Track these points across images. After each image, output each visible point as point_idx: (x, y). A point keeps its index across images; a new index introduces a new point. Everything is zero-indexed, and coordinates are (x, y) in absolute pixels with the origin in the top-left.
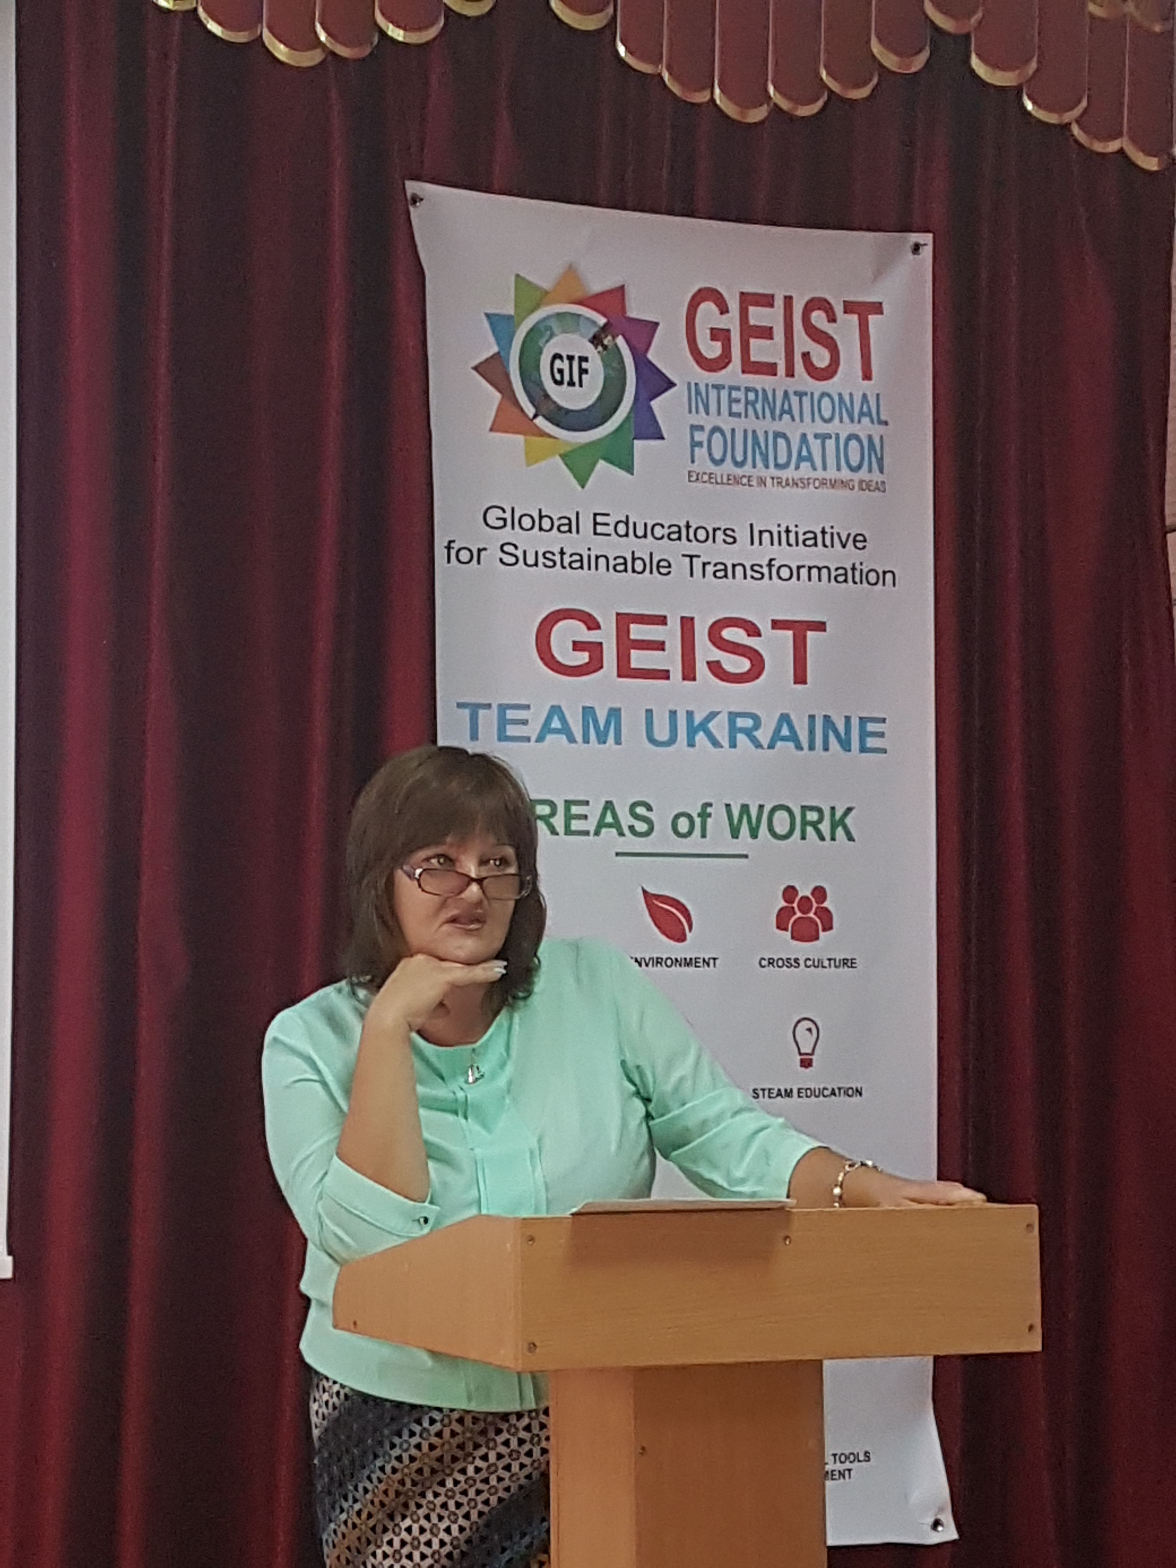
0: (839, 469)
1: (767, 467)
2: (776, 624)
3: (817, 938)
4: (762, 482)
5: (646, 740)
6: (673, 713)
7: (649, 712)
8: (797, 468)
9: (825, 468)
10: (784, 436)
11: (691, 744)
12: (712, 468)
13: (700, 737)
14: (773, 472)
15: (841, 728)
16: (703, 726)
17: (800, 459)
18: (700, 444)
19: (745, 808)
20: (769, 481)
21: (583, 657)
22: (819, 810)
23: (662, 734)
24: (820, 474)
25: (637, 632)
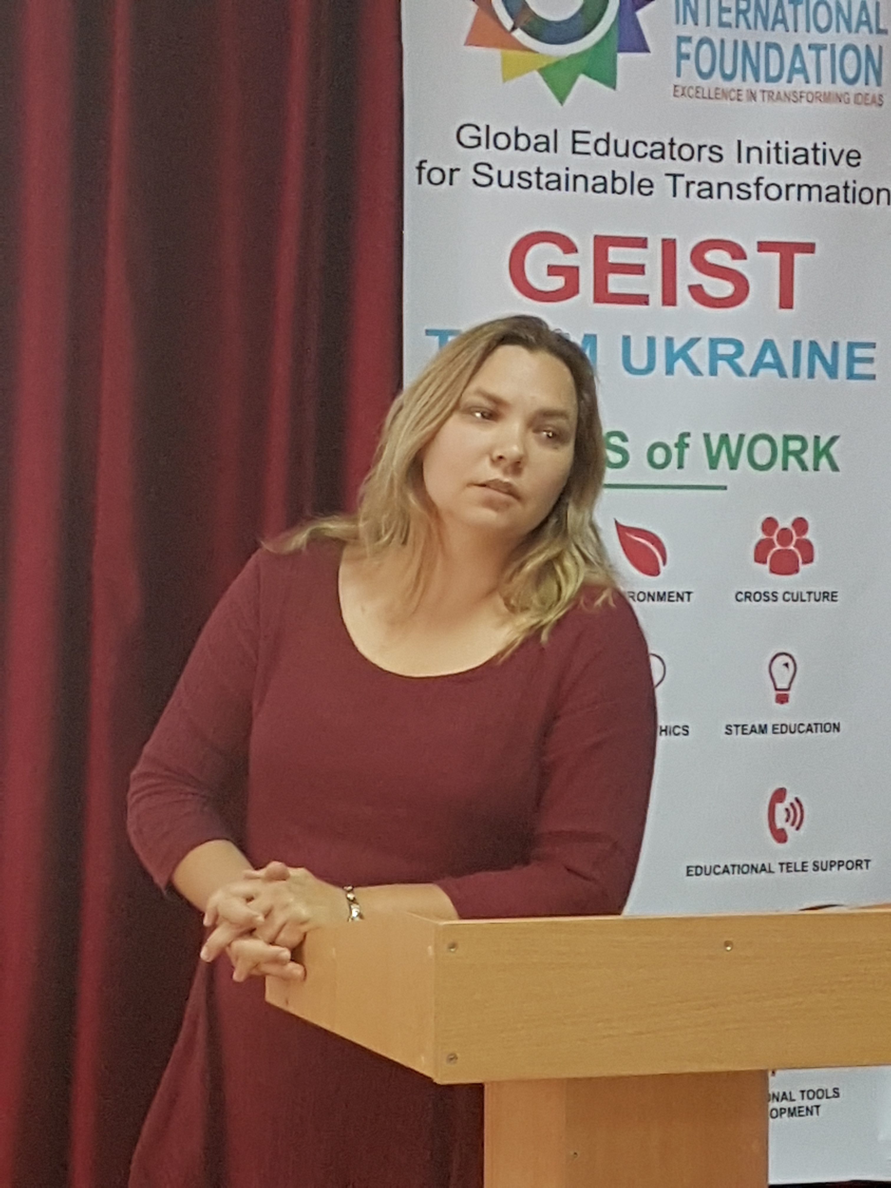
0: (833, 81)
1: (757, 80)
2: (763, 247)
3: (797, 571)
4: (753, 96)
5: (622, 368)
6: (651, 341)
7: (626, 339)
8: (789, 81)
9: (819, 81)
10: (778, 47)
11: (670, 371)
12: (700, 81)
13: (680, 364)
14: (763, 85)
15: (828, 355)
16: (683, 353)
17: (793, 71)
18: (687, 57)
19: (724, 438)
20: (759, 96)
21: (558, 282)
22: (802, 439)
23: (639, 361)
24: (813, 87)
25: (616, 255)
